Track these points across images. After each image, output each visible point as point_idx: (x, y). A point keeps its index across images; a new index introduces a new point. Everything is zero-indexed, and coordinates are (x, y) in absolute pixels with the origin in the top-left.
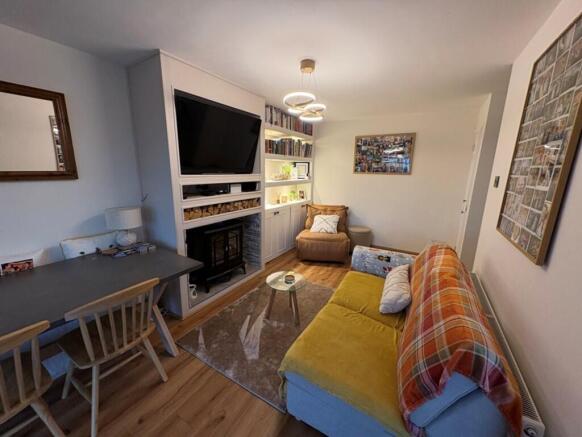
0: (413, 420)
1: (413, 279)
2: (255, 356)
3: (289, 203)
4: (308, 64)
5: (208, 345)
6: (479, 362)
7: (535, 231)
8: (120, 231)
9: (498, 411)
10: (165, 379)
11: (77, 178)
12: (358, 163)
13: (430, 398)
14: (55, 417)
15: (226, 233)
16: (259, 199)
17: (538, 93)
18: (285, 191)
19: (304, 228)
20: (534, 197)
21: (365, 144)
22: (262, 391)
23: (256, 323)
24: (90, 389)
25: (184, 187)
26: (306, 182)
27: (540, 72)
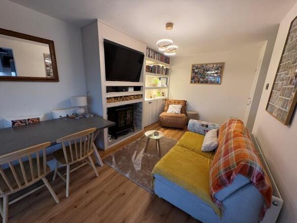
0: (216, 197)
1: (219, 136)
2: (139, 169)
3: (156, 98)
4: (170, 25)
5: (117, 162)
6: (251, 169)
7: (285, 109)
8: (77, 107)
9: (259, 193)
10: (98, 175)
11: (58, 81)
12: (193, 78)
13: (226, 186)
14: (52, 186)
15: (125, 111)
16: (142, 95)
17: (292, 37)
18: (155, 92)
19: (164, 111)
20: (286, 91)
21: (197, 69)
22: (143, 184)
23: (139, 154)
24: (66, 176)
25: (107, 87)
26: (165, 88)
27: (294, 26)
